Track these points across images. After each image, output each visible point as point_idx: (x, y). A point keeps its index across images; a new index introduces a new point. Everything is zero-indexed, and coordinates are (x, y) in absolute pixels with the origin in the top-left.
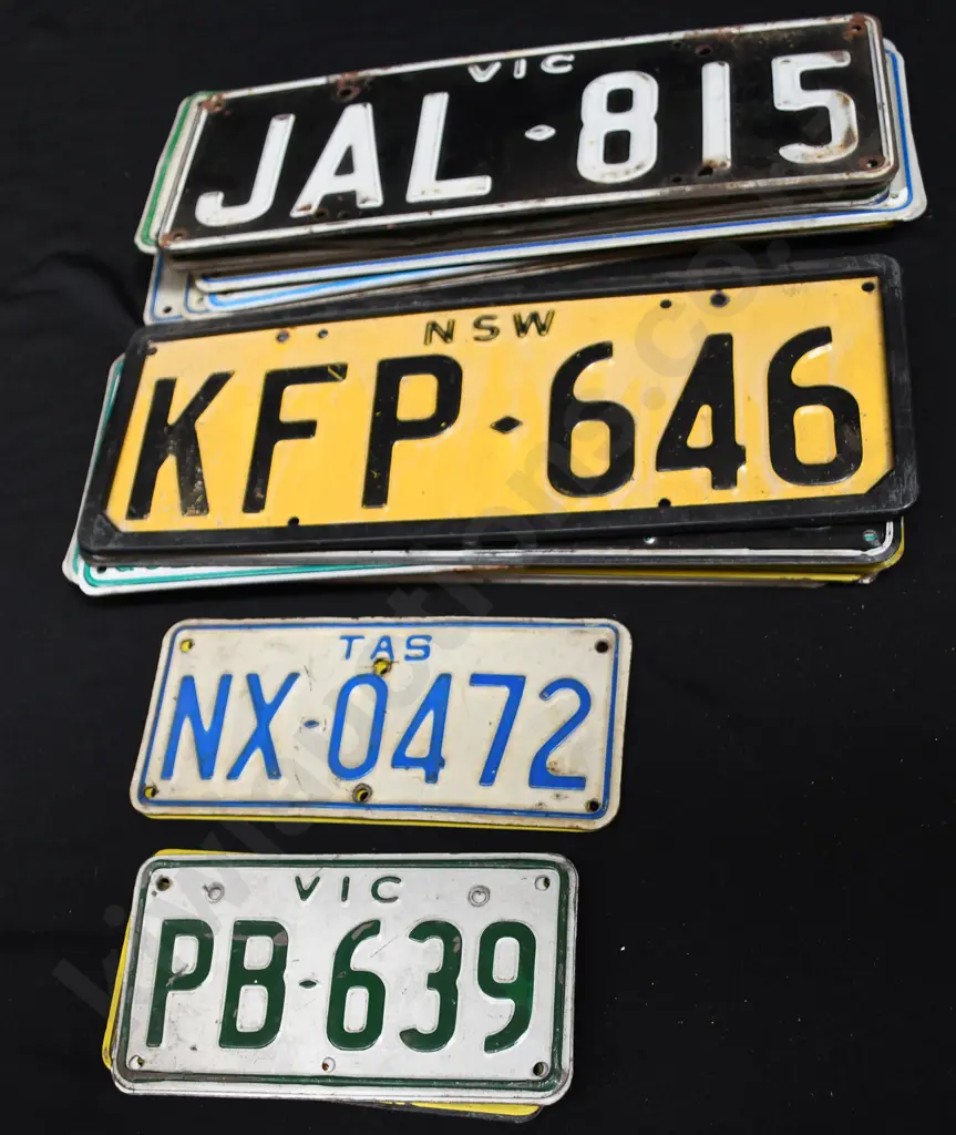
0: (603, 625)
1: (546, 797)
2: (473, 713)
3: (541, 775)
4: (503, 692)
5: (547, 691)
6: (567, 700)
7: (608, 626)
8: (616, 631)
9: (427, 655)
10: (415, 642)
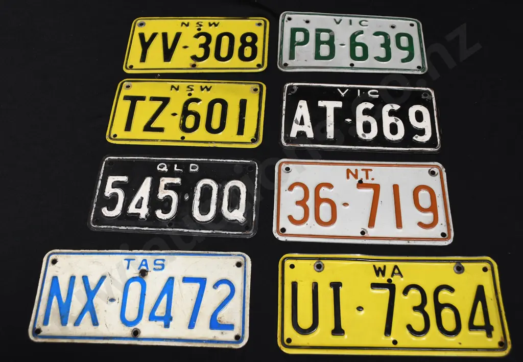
0: (239, 255)
1: (217, 334)
2: (184, 295)
3: (215, 324)
4: (197, 286)
5: (216, 286)
6: (225, 289)
7: (241, 255)
8: (245, 258)
9: (163, 268)
10: (157, 262)
